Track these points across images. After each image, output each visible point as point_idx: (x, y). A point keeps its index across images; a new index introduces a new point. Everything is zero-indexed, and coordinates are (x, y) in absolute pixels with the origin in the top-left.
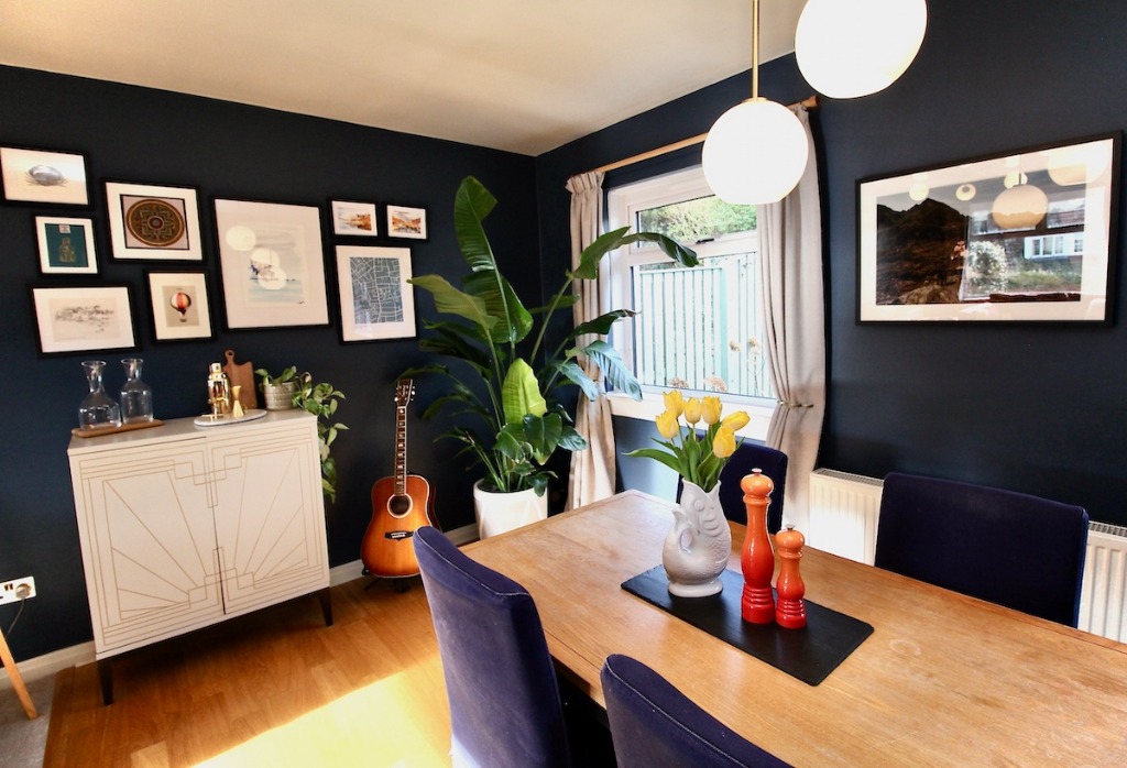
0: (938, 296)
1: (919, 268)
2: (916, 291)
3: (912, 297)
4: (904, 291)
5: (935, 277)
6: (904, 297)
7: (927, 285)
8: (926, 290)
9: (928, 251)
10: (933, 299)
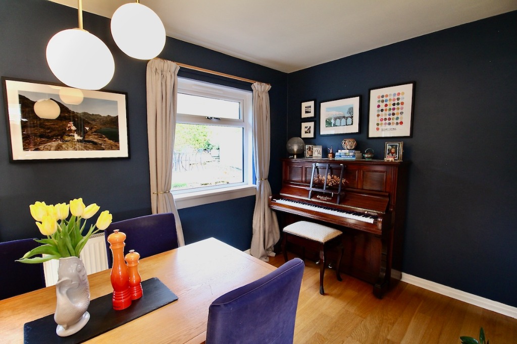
0: (61, 146)
1: (50, 132)
2: (49, 144)
3: (46, 147)
4: (41, 143)
5: (59, 137)
6: (42, 147)
7: (54, 141)
8: (54, 144)
9: (54, 125)
10: (58, 148)
